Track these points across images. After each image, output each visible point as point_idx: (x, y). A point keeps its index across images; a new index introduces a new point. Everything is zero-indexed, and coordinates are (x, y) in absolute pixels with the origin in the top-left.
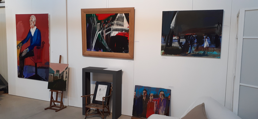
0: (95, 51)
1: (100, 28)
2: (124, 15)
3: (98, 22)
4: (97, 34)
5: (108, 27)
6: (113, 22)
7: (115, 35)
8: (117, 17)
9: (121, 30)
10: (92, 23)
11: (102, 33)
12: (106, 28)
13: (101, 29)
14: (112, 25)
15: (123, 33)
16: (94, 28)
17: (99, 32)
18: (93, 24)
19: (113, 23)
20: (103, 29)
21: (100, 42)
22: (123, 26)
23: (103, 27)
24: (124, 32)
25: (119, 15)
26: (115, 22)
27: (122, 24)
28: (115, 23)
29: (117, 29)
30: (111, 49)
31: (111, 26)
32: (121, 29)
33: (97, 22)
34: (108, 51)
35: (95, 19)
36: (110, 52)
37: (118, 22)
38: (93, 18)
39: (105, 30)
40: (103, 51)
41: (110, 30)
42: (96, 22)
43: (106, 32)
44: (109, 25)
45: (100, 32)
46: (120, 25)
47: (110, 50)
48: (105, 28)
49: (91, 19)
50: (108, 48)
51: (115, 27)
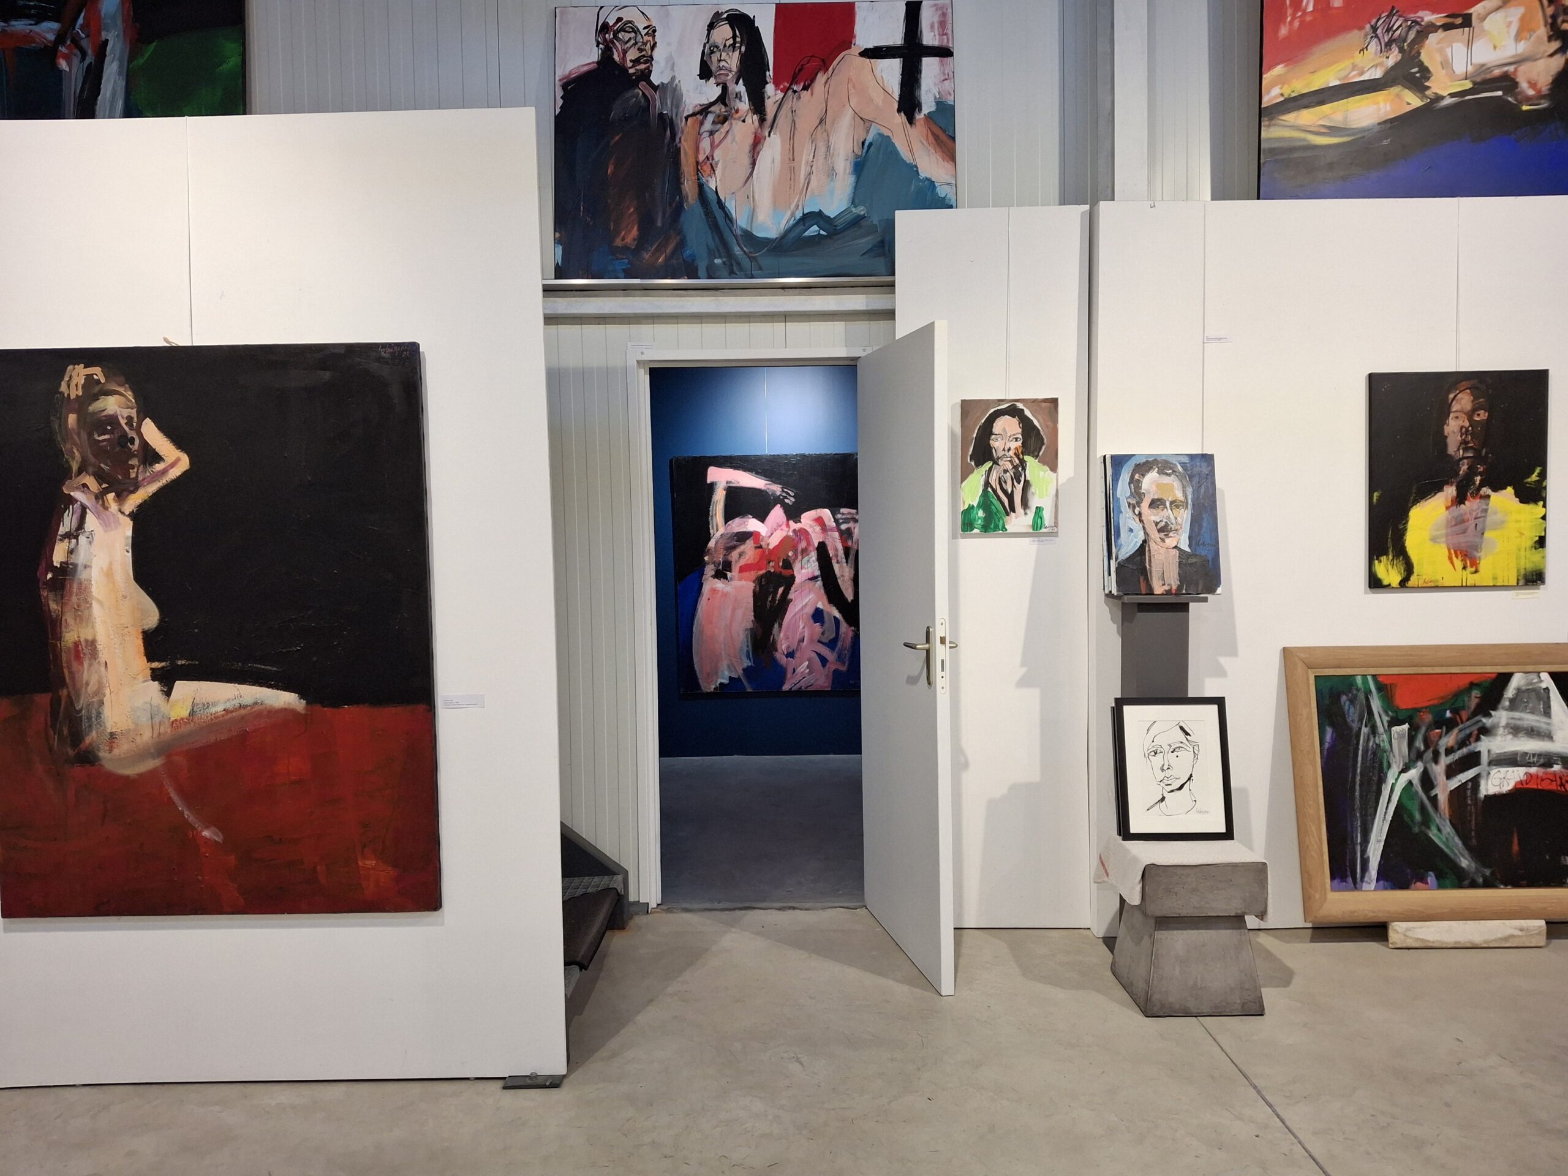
0: (1385, 888)
1: (1414, 753)
2: (1547, 682)
3: (1395, 722)
4: (1393, 786)
5: (1462, 744)
6: (1490, 715)
7: (1507, 788)
8: (1510, 692)
9: (1542, 761)
10: (1355, 726)
11: (1427, 781)
12: (1449, 751)
13: (1416, 756)
14: (1485, 731)
15: (1555, 774)
16: (1374, 753)
17: (1405, 778)
18: (1365, 730)
19: (1487, 722)
20: (1429, 755)
21: (1416, 830)
22: (1549, 736)
23: (1427, 747)
24: (1557, 768)
25: (1516, 681)
26: (1501, 717)
27: (1544, 726)
28: (1503, 722)
29: (1515, 754)
30: (1488, 872)
31: (1478, 739)
32: (1540, 755)
33: (1386, 719)
34: (1473, 885)
35: (1376, 704)
36: (1488, 884)
37: (1517, 714)
38: (1361, 696)
39: (1445, 761)
40: (1441, 886)
41: (1473, 759)
42: (1381, 720)
43: (1451, 772)
44: (1468, 732)
45: (1414, 774)
46: (1533, 733)
47: (1484, 876)
48: (1442, 751)
49: (1352, 702)
50: (1473, 865)
51: (1499, 744)
